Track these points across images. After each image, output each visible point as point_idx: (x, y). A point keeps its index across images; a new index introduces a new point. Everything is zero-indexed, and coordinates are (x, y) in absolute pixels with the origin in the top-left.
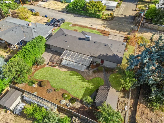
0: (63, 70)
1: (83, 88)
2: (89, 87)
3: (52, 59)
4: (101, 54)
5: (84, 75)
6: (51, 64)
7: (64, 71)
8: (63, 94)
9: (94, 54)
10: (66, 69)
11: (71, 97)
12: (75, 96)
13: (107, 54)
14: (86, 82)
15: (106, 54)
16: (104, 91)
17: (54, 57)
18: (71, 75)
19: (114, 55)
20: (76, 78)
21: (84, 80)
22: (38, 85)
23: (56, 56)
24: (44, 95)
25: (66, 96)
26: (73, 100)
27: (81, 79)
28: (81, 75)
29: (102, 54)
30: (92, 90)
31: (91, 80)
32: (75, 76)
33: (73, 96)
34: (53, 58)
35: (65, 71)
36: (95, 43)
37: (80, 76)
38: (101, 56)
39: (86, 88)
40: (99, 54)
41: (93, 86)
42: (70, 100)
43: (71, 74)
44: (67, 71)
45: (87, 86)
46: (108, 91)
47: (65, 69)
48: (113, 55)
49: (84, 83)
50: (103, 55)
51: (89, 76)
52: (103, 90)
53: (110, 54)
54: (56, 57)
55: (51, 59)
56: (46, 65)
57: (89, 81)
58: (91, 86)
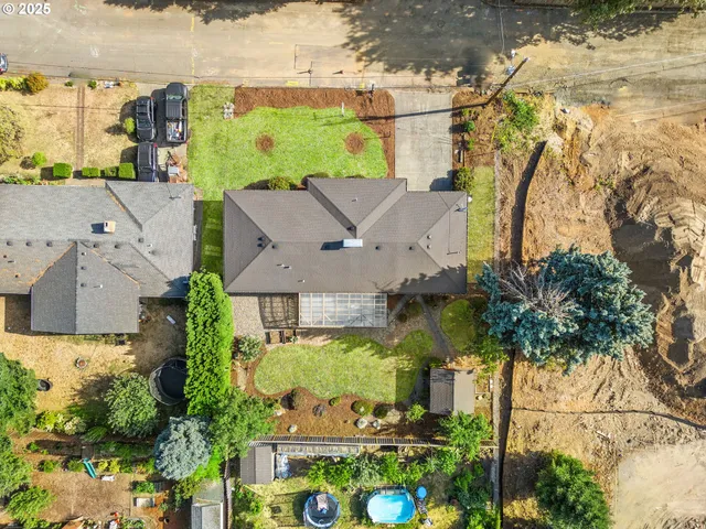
0: (319, 341)
1: (390, 372)
2: (403, 366)
3: (267, 315)
4: (406, 280)
5: (379, 338)
6: (275, 336)
7: (323, 343)
8: (353, 404)
9: (388, 285)
10: (324, 337)
11: (372, 406)
12: (380, 399)
13: (423, 276)
14: (391, 355)
15: (421, 274)
17: (268, 304)
18: (346, 351)
19: (444, 270)
20: (362, 355)
21: (382, 351)
22: (284, 406)
23: (271, 303)
24: (315, 424)
25: (362, 409)
26: (380, 410)
27: (376, 353)
28: (372, 341)
29: (410, 278)
30: (411, 373)
31: (400, 345)
32: (358, 350)
33: (376, 402)
34: (268, 310)
35: (326, 342)
36: (377, 248)
37: (369, 345)
39: (397, 371)
40: (402, 281)
41: (410, 359)
42: (375, 410)
43: (344, 346)
44: (330, 341)
45: (396, 366)
46: (453, 383)
47: (321, 338)
48: (440, 273)
49: (386, 361)
50: (413, 280)
51: (391, 337)
53: (431, 272)
54: (275, 305)
55: (263, 318)
56: (267, 346)
57: (397, 351)
58: (406, 364)
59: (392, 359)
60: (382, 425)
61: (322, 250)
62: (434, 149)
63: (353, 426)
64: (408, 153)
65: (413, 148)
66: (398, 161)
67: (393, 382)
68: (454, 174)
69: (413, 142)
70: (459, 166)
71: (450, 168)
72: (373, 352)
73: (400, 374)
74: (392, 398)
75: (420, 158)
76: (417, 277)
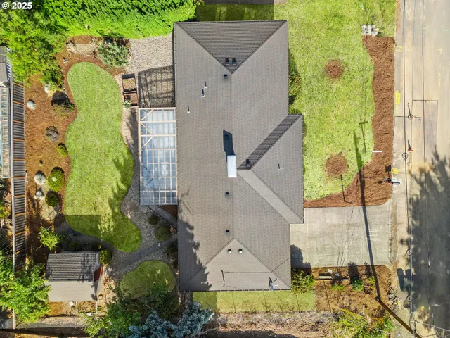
1: (95, 209)
2: (102, 222)
3: (153, 75)
4: (192, 228)
5: (132, 195)
7: (124, 136)
8: (59, 168)
9: (186, 207)
11: (59, 190)
13: (197, 246)
14: (113, 211)
15: (198, 245)
16: (79, 268)
17: (164, 76)
18: (117, 163)
19: (203, 268)
20: (113, 181)
21: (119, 200)
22: (55, 95)
23: (167, 80)
24: (37, 129)
25: (54, 179)
26: (55, 199)
27: (115, 196)
28: (127, 190)
29: (194, 232)
30: (96, 231)
31: (124, 218)
33: (64, 194)
34: (159, 76)
35: (125, 139)
36: (227, 193)
37: (123, 187)
38: (188, 230)
39: (97, 216)
40: (191, 223)
41: (109, 230)
42: (55, 193)
44: (126, 143)
45: (103, 215)
46: (79, 280)
49: (107, 205)
50: (192, 236)
53: (200, 255)
54: (165, 84)
55: (150, 72)
56: (120, 75)
57: (119, 217)
58: (107, 225)
60: (38, 201)
61: (224, 131)
62: (332, 248)
63: (37, 169)
64: (328, 221)
65: (333, 225)
66: (319, 210)
67: (85, 211)
68: (307, 270)
69: (339, 226)
70: (315, 275)
71: (313, 266)
72: (116, 191)
73: (95, 219)
74: (68, 211)
75: (323, 234)
76: (196, 240)
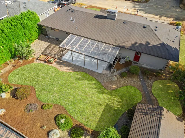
0: (65, 69)
1: (100, 105)
2: (113, 104)
3: (48, 50)
4: (136, 43)
5: (103, 81)
6: (43, 58)
7: (66, 71)
8: (56, 116)
9: (123, 43)
10: (70, 68)
11: (72, 124)
12: (82, 120)
13: (148, 43)
14: (107, 93)
16: (148, 117)
17: (52, 47)
18: (78, 79)
19: (163, 44)
21: (101, 89)
25: (63, 121)
27: (97, 88)
28: (97, 80)
29: (139, 42)
31: (116, 90)
32: (86, 82)
33: (77, 122)
34: (50, 49)
35: (68, 71)
36: (124, 23)
37: (94, 82)
38: (137, 45)
39: (106, 106)
40: (133, 42)
41: (120, 102)
43: (78, 77)
44: (71, 71)
45: (107, 102)
46: (160, 118)
47: (67, 68)
48: (160, 44)
49: (101, 96)
50: (141, 44)
51: (112, 83)
52: (145, 114)
53: (154, 42)
55: (45, 50)
57: (111, 92)
58: (116, 103)
59: (106, 96)
61: (94, 17)
63: (45, 133)
67: (99, 112)
72: (95, 87)
73: (108, 108)
76: (144, 43)
